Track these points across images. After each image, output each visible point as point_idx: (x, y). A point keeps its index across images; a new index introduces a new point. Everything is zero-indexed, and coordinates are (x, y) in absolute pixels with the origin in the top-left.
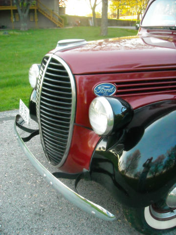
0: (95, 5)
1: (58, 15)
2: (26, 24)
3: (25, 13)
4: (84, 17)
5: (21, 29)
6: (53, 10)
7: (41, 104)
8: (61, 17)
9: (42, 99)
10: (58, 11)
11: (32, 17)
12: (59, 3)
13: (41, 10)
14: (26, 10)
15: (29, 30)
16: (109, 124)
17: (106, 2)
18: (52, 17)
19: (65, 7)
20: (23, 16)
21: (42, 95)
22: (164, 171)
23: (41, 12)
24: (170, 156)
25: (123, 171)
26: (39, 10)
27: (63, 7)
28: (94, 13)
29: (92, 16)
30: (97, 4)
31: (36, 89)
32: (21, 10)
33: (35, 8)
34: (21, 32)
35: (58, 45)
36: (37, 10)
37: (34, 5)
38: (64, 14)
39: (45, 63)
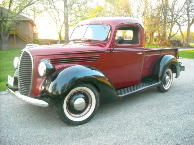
0: (61, 31)
1: (33, 38)
2: (7, 45)
3: (6, 36)
4: (53, 40)
5: (3, 49)
6: (28, 35)
7: (20, 77)
8: (35, 40)
9: (20, 76)
10: (33, 35)
11: (11, 40)
12: (34, 30)
13: (19, 34)
14: (7, 35)
15: (9, 50)
16: (44, 71)
17: (67, 29)
18: (27, 40)
19: (38, 33)
20: (5, 39)
21: (20, 72)
22: (66, 90)
23: (19, 36)
24: (69, 83)
25: (52, 92)
26: (18, 35)
27: (37, 32)
28: (60, 37)
29: (59, 39)
30: (62, 30)
31: (17, 68)
32: (3, 34)
33: (15, 33)
34: (3, 51)
35: (27, 46)
36: (16, 35)
37: (14, 31)
38: (37, 37)
39: (21, 55)
